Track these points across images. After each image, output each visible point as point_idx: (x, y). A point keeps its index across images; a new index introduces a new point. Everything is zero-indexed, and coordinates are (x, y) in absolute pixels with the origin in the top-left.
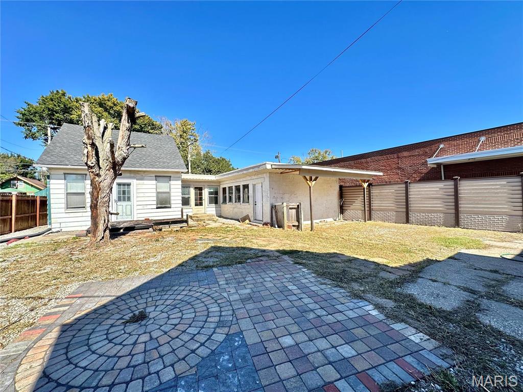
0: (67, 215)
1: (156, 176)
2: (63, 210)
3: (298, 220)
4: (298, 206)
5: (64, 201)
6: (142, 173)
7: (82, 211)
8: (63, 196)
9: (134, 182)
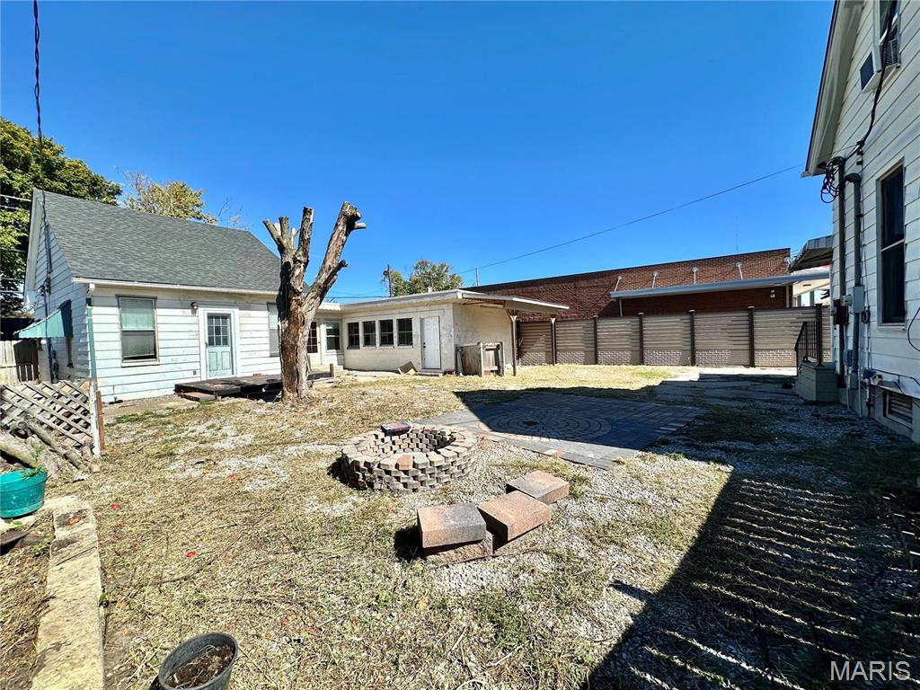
0: (126, 371)
1: (268, 304)
2: (119, 363)
3: (497, 363)
4: (498, 346)
5: (118, 346)
6: (246, 298)
7: (151, 363)
8: (117, 337)
9: (236, 313)
